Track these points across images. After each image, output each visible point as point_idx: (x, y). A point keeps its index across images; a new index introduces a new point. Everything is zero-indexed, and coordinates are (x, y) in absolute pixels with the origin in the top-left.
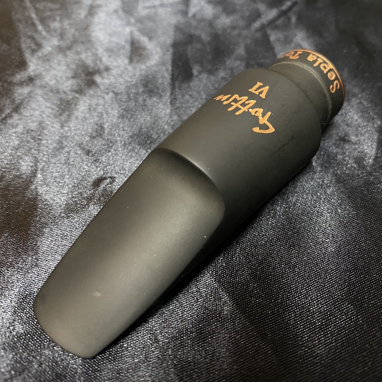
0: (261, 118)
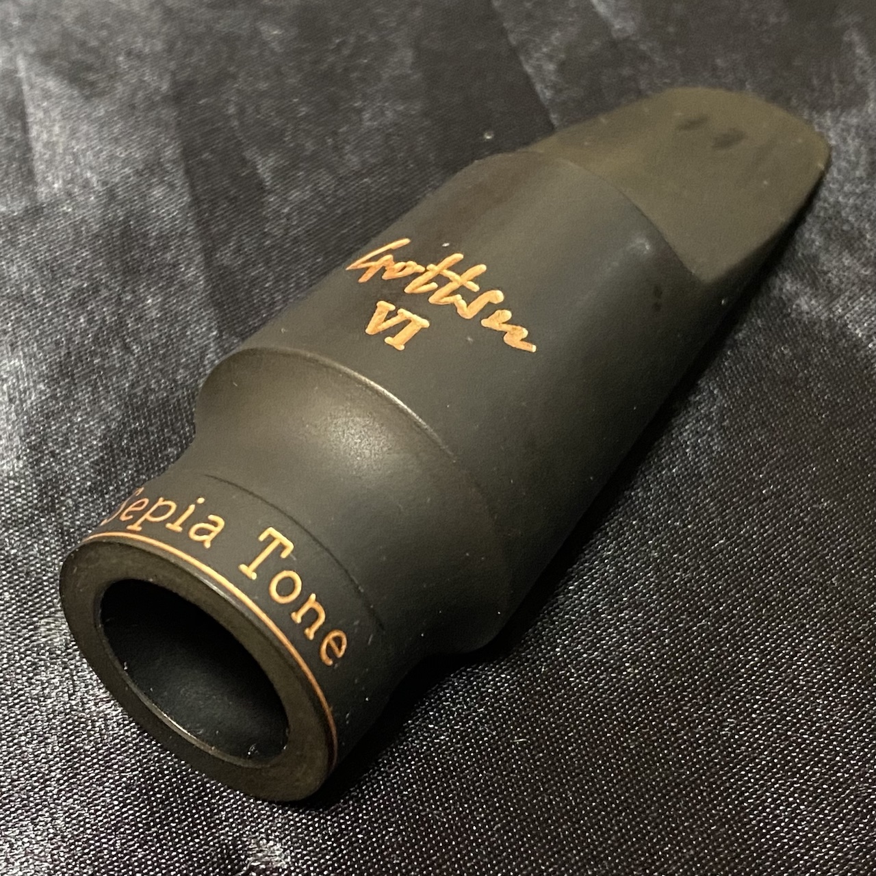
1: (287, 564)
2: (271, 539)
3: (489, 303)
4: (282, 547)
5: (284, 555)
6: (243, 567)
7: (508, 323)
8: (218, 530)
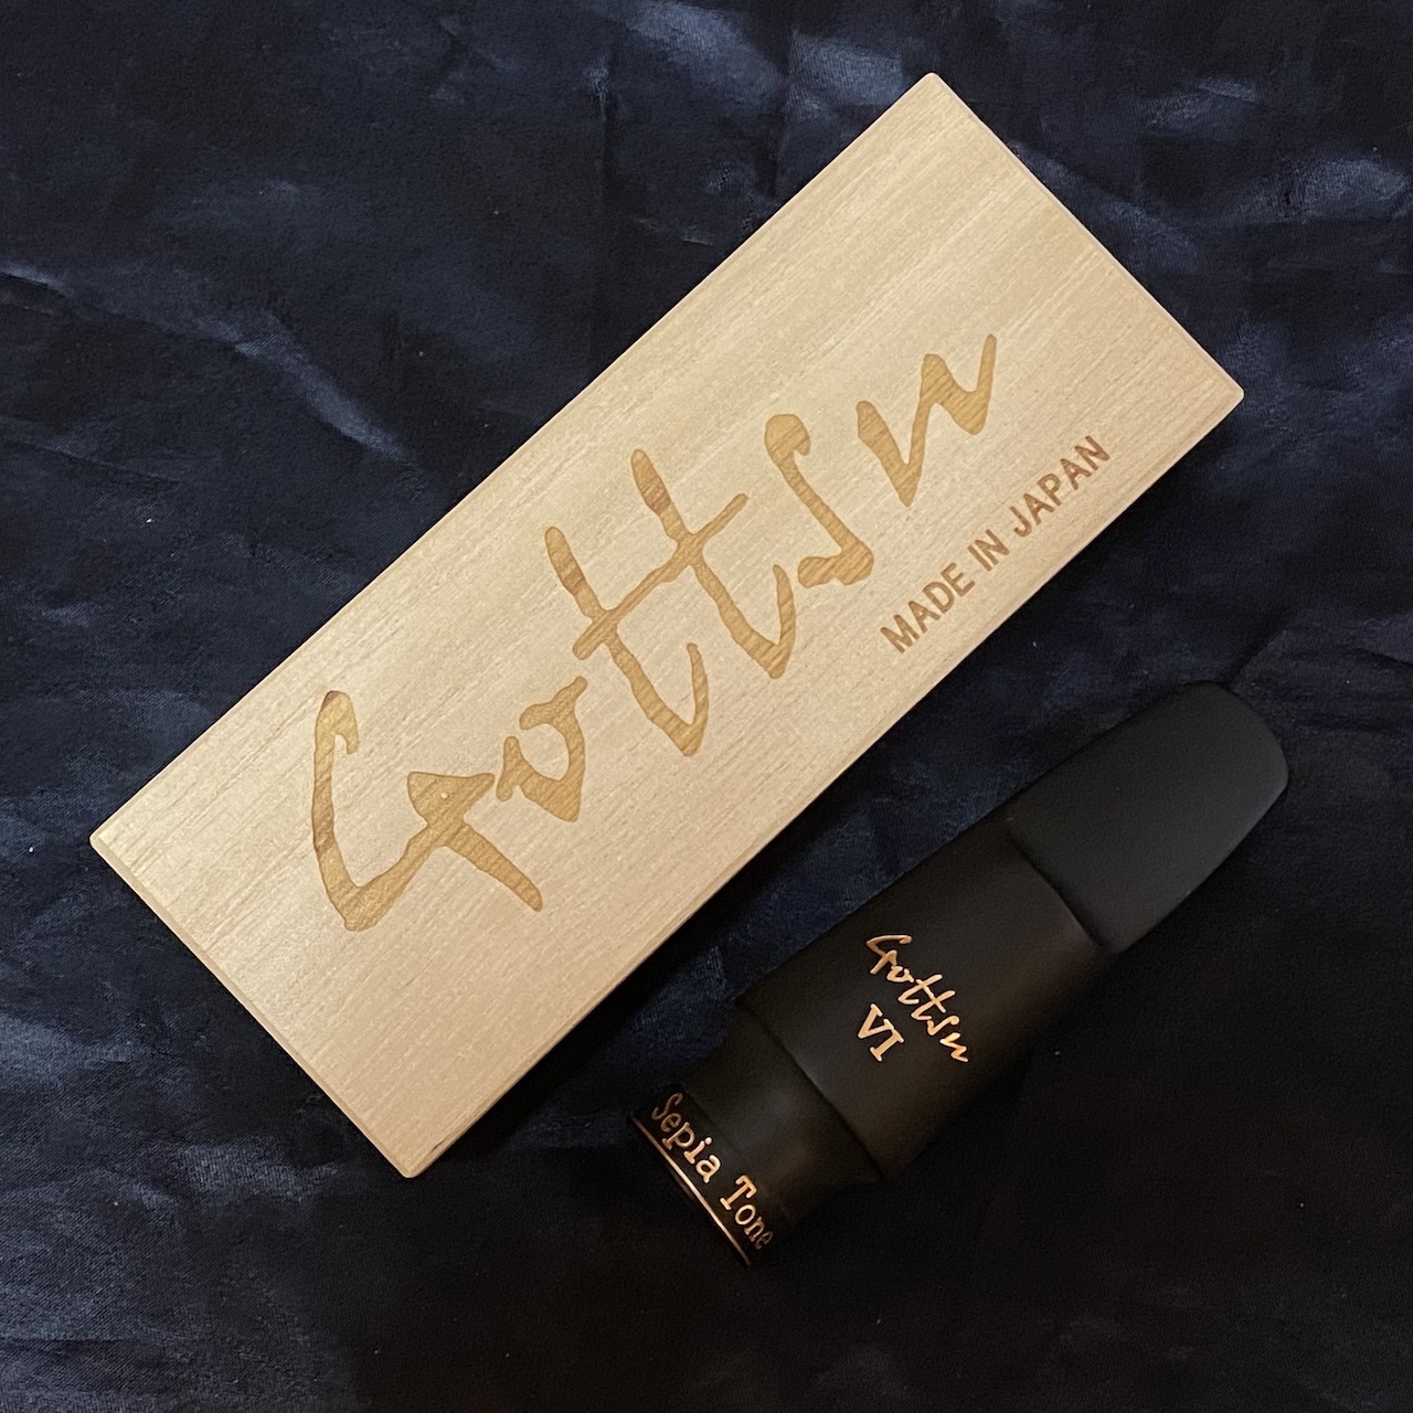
0: (894, 962)
1: (749, 1201)
2: (744, 1183)
3: (949, 1024)
4: (749, 1190)
5: (749, 1196)
6: (722, 1200)
7: (955, 1042)
8: (715, 1169)
